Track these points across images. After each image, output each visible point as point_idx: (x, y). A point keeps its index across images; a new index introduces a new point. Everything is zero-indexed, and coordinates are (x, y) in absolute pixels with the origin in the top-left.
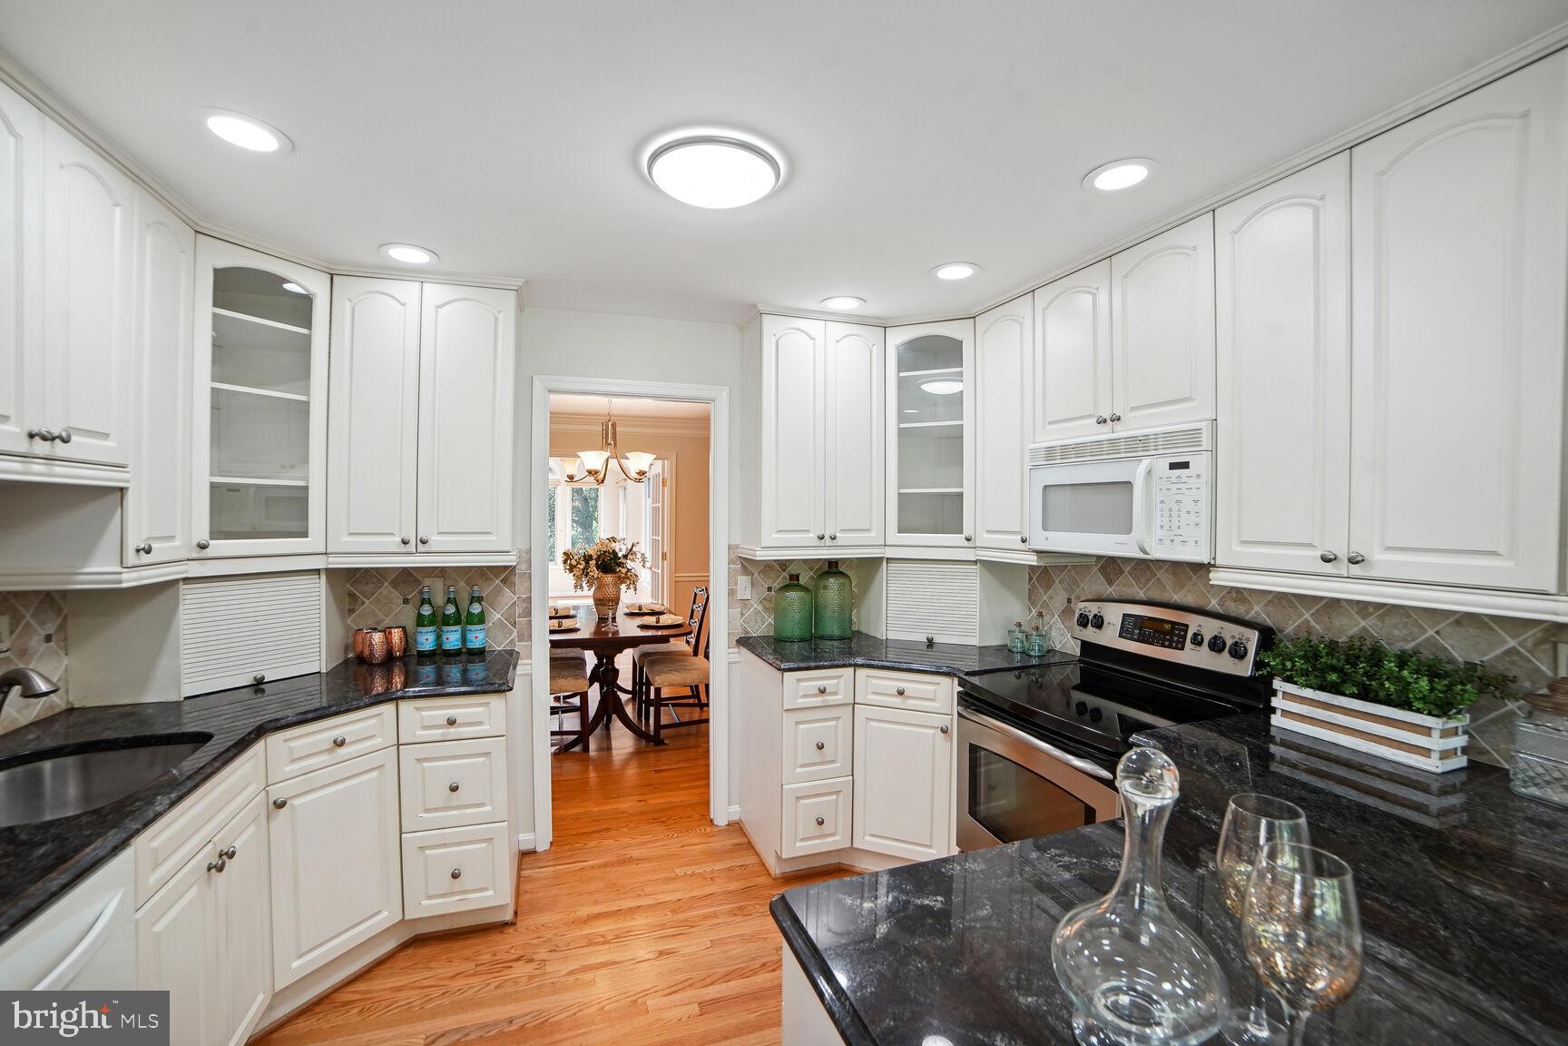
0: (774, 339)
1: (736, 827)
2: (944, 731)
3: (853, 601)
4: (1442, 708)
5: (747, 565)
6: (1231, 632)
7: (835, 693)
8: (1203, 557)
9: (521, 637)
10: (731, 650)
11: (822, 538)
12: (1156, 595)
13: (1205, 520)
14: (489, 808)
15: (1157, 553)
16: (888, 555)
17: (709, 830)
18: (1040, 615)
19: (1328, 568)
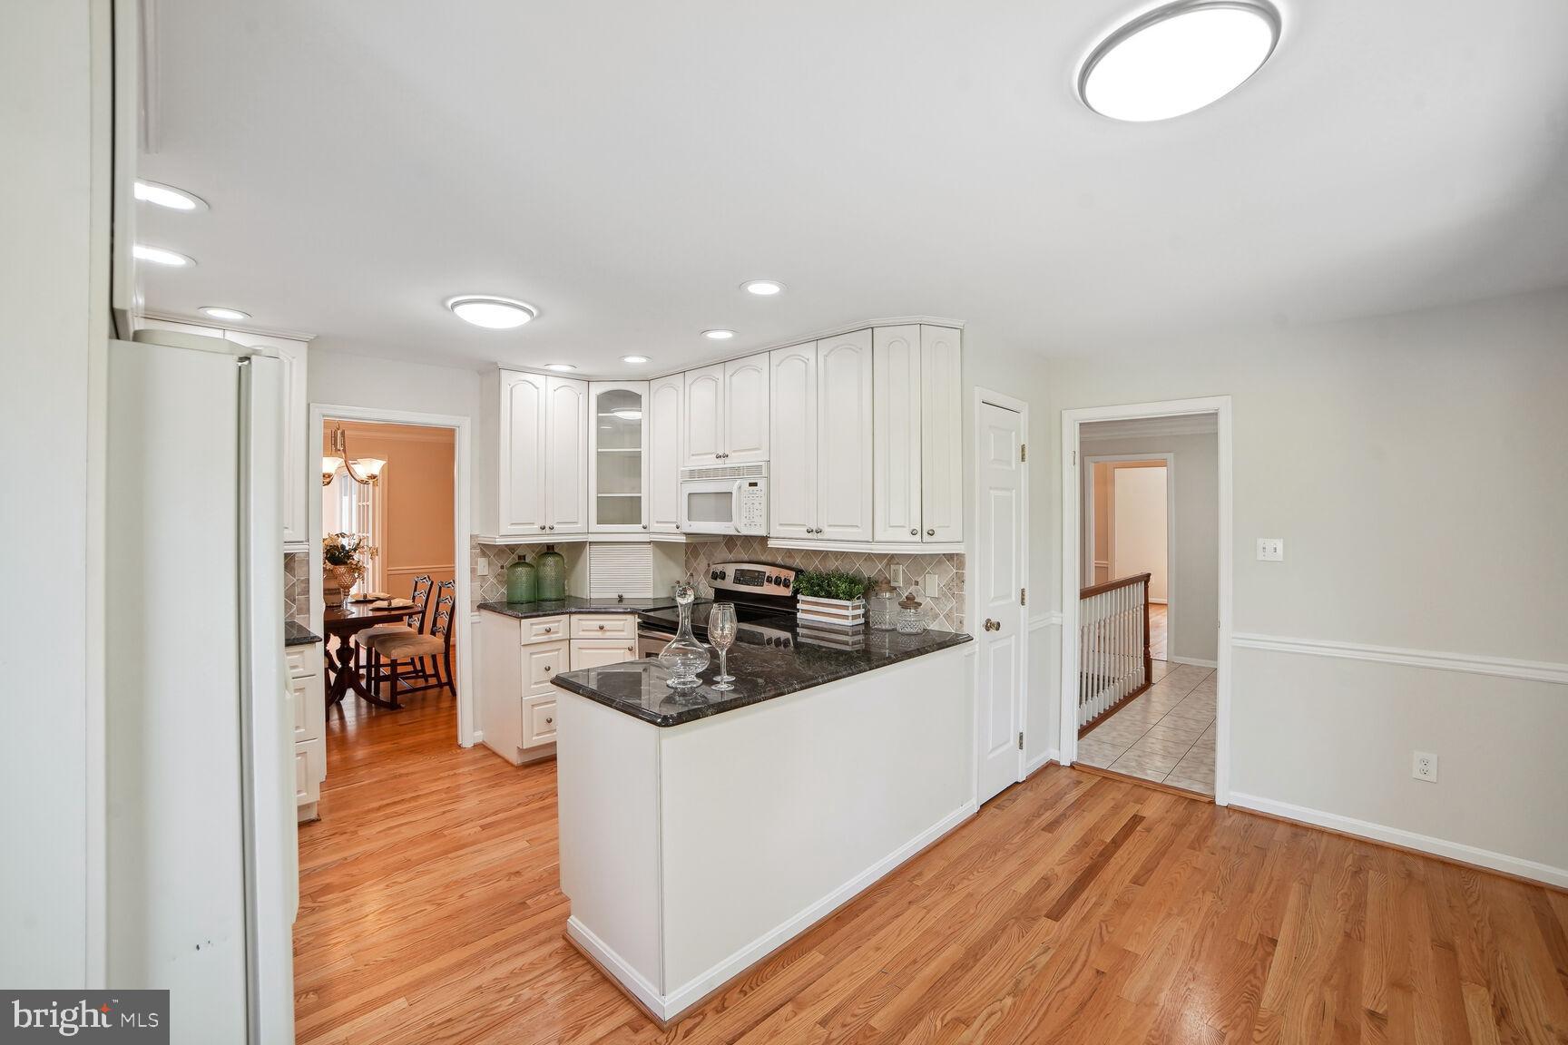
0: (509, 388)
1: (481, 746)
2: (630, 650)
3: (564, 575)
4: (850, 597)
5: (485, 550)
6: (784, 574)
7: (557, 632)
8: (763, 533)
9: (300, 611)
10: (473, 614)
11: (543, 528)
12: (754, 558)
13: (764, 513)
14: (303, 730)
15: (745, 532)
16: (590, 540)
17: (459, 751)
18: (692, 575)
19: (810, 535)
